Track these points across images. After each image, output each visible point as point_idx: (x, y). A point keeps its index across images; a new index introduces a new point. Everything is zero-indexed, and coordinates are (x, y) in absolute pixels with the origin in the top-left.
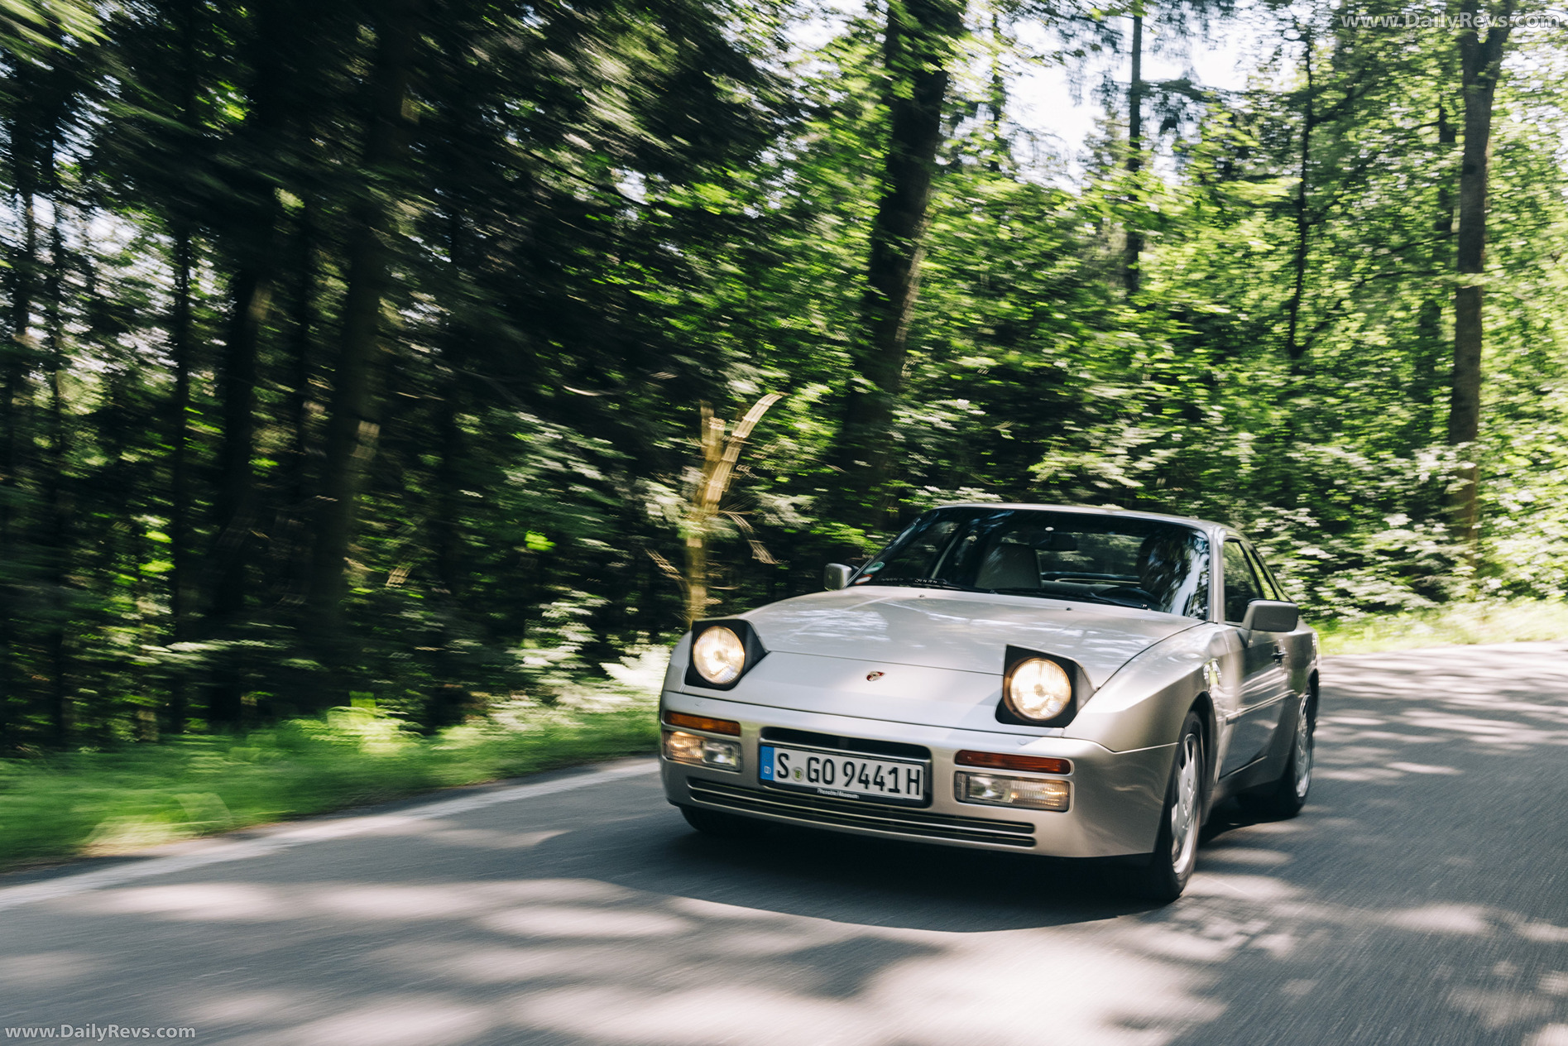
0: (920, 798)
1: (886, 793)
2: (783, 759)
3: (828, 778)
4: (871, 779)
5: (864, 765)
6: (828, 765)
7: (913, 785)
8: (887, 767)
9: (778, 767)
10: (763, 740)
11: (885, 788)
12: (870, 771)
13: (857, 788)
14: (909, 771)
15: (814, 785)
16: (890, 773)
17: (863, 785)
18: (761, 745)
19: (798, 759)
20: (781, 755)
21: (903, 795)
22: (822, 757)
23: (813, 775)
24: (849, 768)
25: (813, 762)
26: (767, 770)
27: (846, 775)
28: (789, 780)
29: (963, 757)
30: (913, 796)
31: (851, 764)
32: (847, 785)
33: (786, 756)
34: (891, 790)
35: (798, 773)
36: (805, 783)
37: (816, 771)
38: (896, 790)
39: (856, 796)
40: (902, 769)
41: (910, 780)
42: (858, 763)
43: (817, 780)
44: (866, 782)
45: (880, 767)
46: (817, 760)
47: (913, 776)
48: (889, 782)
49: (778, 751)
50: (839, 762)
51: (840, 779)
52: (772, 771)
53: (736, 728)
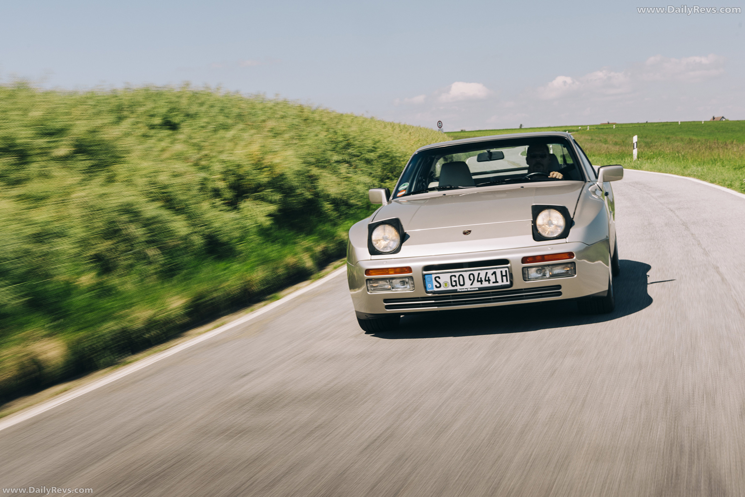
0: (508, 283)
1: (491, 285)
2: (437, 279)
3: (462, 283)
4: (483, 279)
5: (479, 274)
6: (461, 277)
7: (504, 278)
8: (491, 272)
9: (435, 283)
10: (425, 272)
11: (491, 282)
12: (483, 276)
13: (477, 285)
14: (501, 272)
15: (455, 288)
16: (492, 274)
17: (480, 283)
18: (424, 276)
19: (445, 277)
20: (436, 278)
21: (500, 283)
22: (457, 274)
23: (454, 284)
24: (472, 277)
25: (453, 278)
26: (429, 286)
27: (470, 280)
28: (442, 289)
29: (525, 260)
30: (505, 283)
31: (473, 274)
32: (471, 285)
33: (439, 278)
34: (493, 283)
35: (446, 283)
36: (451, 288)
37: (455, 281)
38: (496, 282)
39: (477, 289)
40: (498, 271)
41: (502, 276)
42: (476, 273)
43: (456, 285)
44: (481, 281)
45: (487, 273)
46: (455, 276)
47: (504, 274)
48: (493, 279)
49: (434, 276)
50: (466, 275)
51: (468, 282)
52: (432, 286)
53: (409, 269)
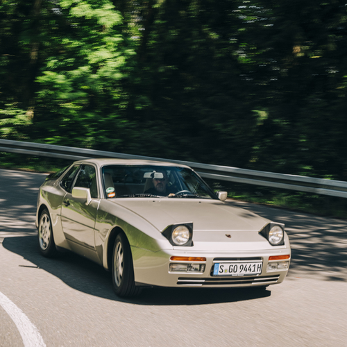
0: (260, 272)
1: (251, 273)
3: (235, 270)
4: (248, 269)
5: (246, 265)
6: (236, 267)
7: (259, 269)
8: (253, 264)
9: (220, 270)
10: (215, 262)
12: (248, 267)
13: (244, 272)
15: (231, 274)
16: (253, 266)
18: (213, 264)
19: (226, 266)
21: (256, 272)
22: (234, 265)
26: (215, 271)
27: (241, 269)
28: (223, 273)
29: (271, 258)
30: (258, 272)
32: (240, 272)
33: (223, 266)
34: (252, 271)
35: (226, 270)
36: (228, 273)
37: (232, 269)
38: (254, 271)
39: (243, 275)
40: (257, 264)
41: (258, 267)
42: (244, 265)
43: (232, 272)
44: (246, 270)
45: (250, 265)
48: (252, 269)
49: (220, 265)
50: (239, 265)
51: (239, 270)
52: (217, 272)
53: (204, 259)
